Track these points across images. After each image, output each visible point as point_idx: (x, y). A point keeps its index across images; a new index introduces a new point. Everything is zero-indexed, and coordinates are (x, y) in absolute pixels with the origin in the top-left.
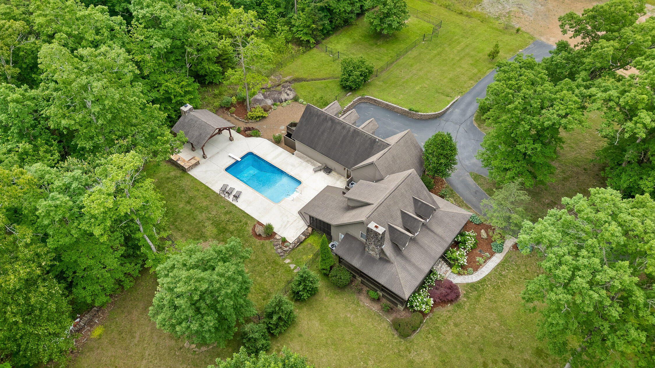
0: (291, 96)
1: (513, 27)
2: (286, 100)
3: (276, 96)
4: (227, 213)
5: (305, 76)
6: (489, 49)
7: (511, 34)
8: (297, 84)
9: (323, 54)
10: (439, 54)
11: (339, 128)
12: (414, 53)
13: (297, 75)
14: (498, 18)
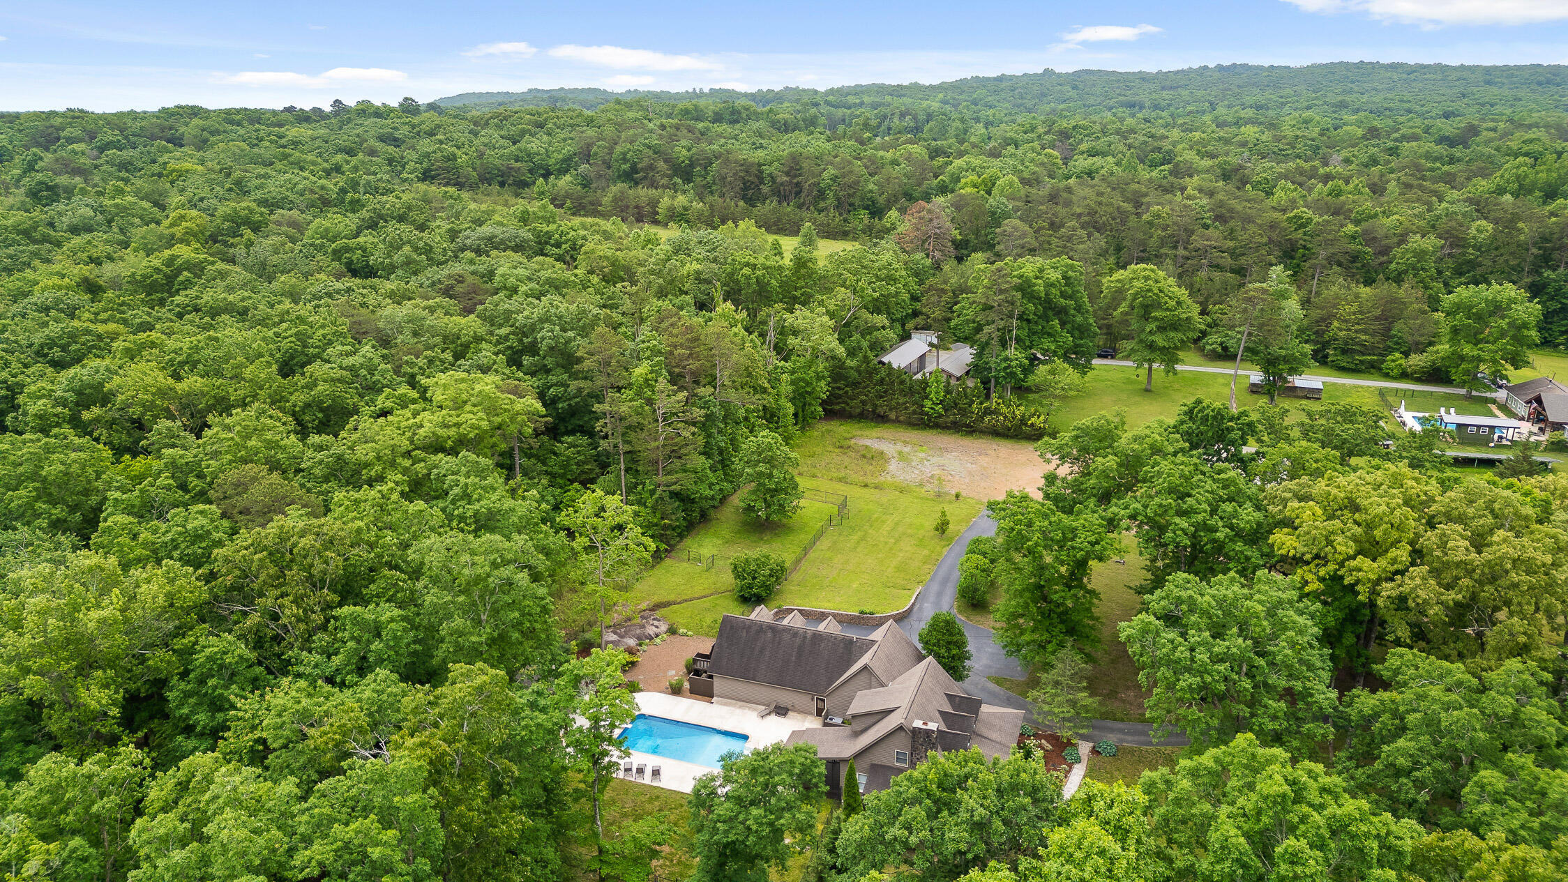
0: (664, 628)
1: (948, 494)
2: (657, 636)
3: (638, 631)
4: (651, 800)
5: (671, 598)
6: (931, 523)
7: (950, 502)
8: (663, 611)
9: (685, 564)
10: (863, 538)
11: (786, 637)
12: (824, 543)
13: (656, 599)
14: (921, 485)
